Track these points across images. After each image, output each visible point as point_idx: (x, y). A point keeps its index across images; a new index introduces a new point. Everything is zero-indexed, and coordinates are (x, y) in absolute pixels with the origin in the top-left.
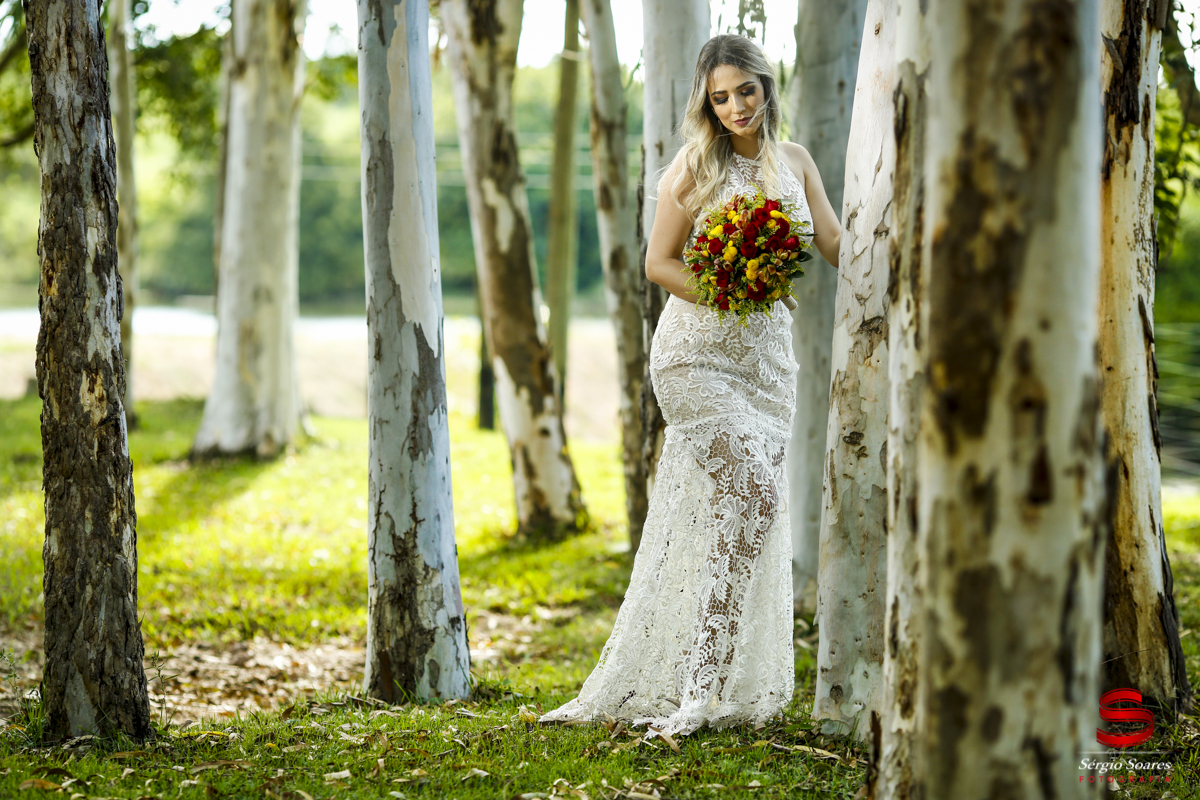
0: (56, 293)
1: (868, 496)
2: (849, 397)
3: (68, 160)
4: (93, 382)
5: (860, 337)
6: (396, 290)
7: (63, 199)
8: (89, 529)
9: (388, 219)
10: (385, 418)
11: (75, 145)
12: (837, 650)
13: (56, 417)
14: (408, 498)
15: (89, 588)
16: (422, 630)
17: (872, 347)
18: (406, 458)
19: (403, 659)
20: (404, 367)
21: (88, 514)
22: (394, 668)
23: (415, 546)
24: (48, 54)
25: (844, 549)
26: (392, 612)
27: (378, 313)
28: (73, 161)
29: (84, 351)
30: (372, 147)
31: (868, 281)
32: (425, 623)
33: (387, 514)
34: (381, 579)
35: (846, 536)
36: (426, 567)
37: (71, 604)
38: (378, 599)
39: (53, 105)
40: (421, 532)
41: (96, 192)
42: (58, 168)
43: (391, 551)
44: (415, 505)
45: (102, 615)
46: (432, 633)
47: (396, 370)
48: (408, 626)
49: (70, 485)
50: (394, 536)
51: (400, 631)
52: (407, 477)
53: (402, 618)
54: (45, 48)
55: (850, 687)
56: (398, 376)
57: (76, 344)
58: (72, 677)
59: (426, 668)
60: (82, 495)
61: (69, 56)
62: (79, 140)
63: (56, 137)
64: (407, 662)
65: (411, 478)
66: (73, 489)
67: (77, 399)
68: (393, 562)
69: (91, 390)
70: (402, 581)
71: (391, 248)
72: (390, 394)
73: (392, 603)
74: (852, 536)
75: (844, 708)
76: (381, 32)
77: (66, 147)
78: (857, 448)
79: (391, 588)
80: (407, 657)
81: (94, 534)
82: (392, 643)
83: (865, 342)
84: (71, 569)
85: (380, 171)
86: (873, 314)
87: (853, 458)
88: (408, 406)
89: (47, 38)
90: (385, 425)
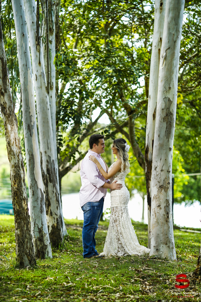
0: (17, 186)
1: (162, 216)
2: (158, 199)
3: (17, 162)
4: (24, 202)
5: (159, 188)
6: (36, 182)
7: (17, 169)
8: (25, 228)
9: (34, 169)
10: (35, 206)
11: (18, 159)
12: (157, 243)
13: (18, 208)
14: (41, 221)
15: (26, 239)
16: (45, 245)
17: (161, 190)
18: (40, 213)
19: (42, 251)
20: (39, 196)
21: (25, 226)
22: (40, 253)
23: (43, 230)
24: (12, 143)
25: (158, 225)
26: (39, 242)
27: (33, 187)
28: (18, 162)
29: (23, 196)
30: (30, 156)
31: (160, 179)
32: (46, 244)
33: (37, 224)
34: (36, 236)
35: (158, 223)
36: (45, 234)
37: (24, 242)
38: (36, 240)
39: (13, 152)
40: (43, 227)
41: (22, 167)
42: (15, 163)
43: (38, 231)
44: (42, 222)
45: (29, 244)
46: (47, 246)
47: (37, 197)
48: (42, 245)
49: (21, 221)
50: (38, 228)
51: (41, 246)
52: (40, 217)
53: (41, 243)
54: (11, 142)
55: (160, 249)
56: (38, 198)
57: (21, 195)
58: (24, 255)
59: (46, 252)
60: (24, 223)
61: (16, 143)
62: (19, 158)
63: (15, 158)
64: (43, 251)
65: (41, 217)
66: (22, 221)
67: (22, 205)
68: (38, 233)
69: (24, 203)
70: (41, 236)
71: (35, 174)
72: (36, 202)
73: (39, 240)
74: (159, 223)
75: (159, 253)
76: (31, 134)
77: (16, 160)
78: (160, 208)
79: (38, 238)
80: (43, 250)
81: (26, 229)
82: (40, 248)
83: (160, 189)
84: (22, 236)
85: (32, 160)
86: (161, 185)
87: (159, 209)
88: (40, 204)
89: (11, 140)
90: (35, 208)
